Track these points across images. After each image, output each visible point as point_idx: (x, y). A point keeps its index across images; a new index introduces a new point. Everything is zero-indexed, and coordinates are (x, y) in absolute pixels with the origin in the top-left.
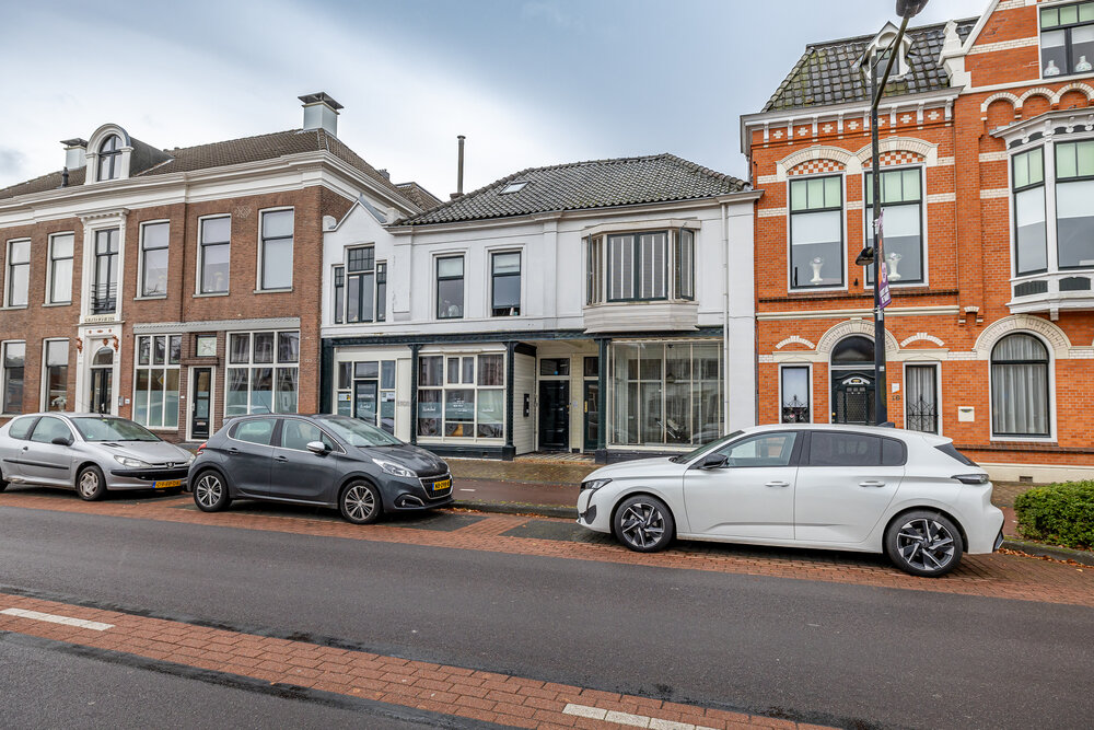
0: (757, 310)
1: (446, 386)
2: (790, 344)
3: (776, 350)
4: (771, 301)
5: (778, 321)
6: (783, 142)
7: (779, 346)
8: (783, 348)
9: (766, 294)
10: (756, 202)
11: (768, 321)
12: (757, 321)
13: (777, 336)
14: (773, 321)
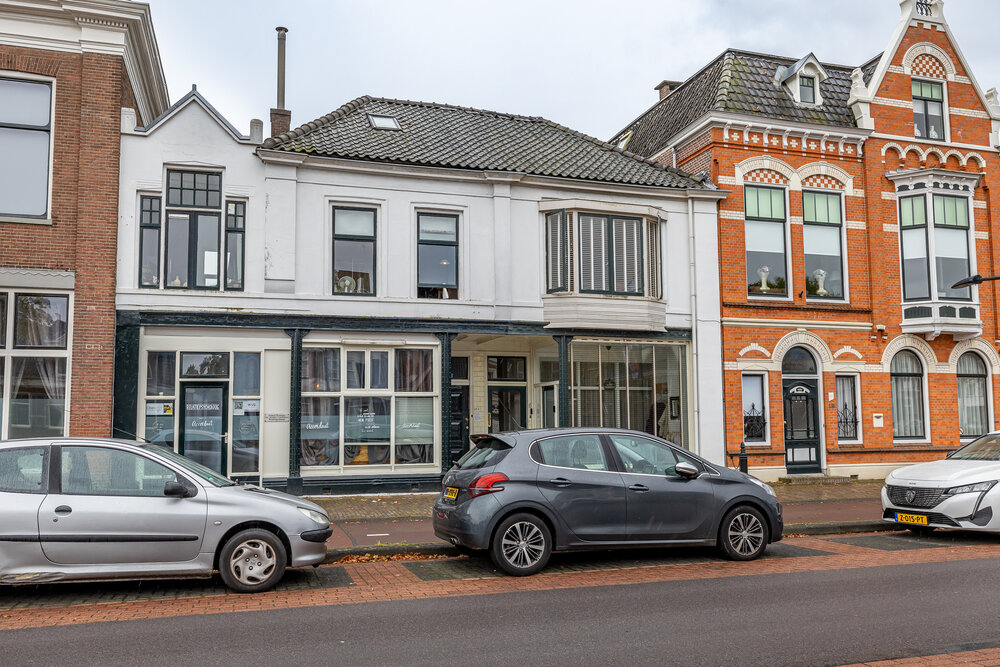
0: (722, 315)
1: (345, 392)
2: (751, 352)
3: (740, 357)
4: (735, 306)
5: (740, 327)
6: (739, 146)
7: (741, 353)
8: (745, 355)
9: (730, 299)
10: (719, 202)
11: (732, 326)
12: (722, 326)
13: (740, 343)
14: (736, 327)
